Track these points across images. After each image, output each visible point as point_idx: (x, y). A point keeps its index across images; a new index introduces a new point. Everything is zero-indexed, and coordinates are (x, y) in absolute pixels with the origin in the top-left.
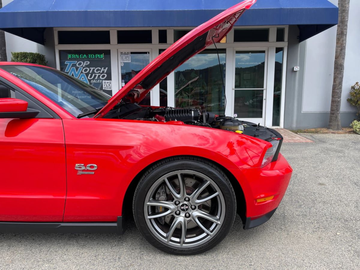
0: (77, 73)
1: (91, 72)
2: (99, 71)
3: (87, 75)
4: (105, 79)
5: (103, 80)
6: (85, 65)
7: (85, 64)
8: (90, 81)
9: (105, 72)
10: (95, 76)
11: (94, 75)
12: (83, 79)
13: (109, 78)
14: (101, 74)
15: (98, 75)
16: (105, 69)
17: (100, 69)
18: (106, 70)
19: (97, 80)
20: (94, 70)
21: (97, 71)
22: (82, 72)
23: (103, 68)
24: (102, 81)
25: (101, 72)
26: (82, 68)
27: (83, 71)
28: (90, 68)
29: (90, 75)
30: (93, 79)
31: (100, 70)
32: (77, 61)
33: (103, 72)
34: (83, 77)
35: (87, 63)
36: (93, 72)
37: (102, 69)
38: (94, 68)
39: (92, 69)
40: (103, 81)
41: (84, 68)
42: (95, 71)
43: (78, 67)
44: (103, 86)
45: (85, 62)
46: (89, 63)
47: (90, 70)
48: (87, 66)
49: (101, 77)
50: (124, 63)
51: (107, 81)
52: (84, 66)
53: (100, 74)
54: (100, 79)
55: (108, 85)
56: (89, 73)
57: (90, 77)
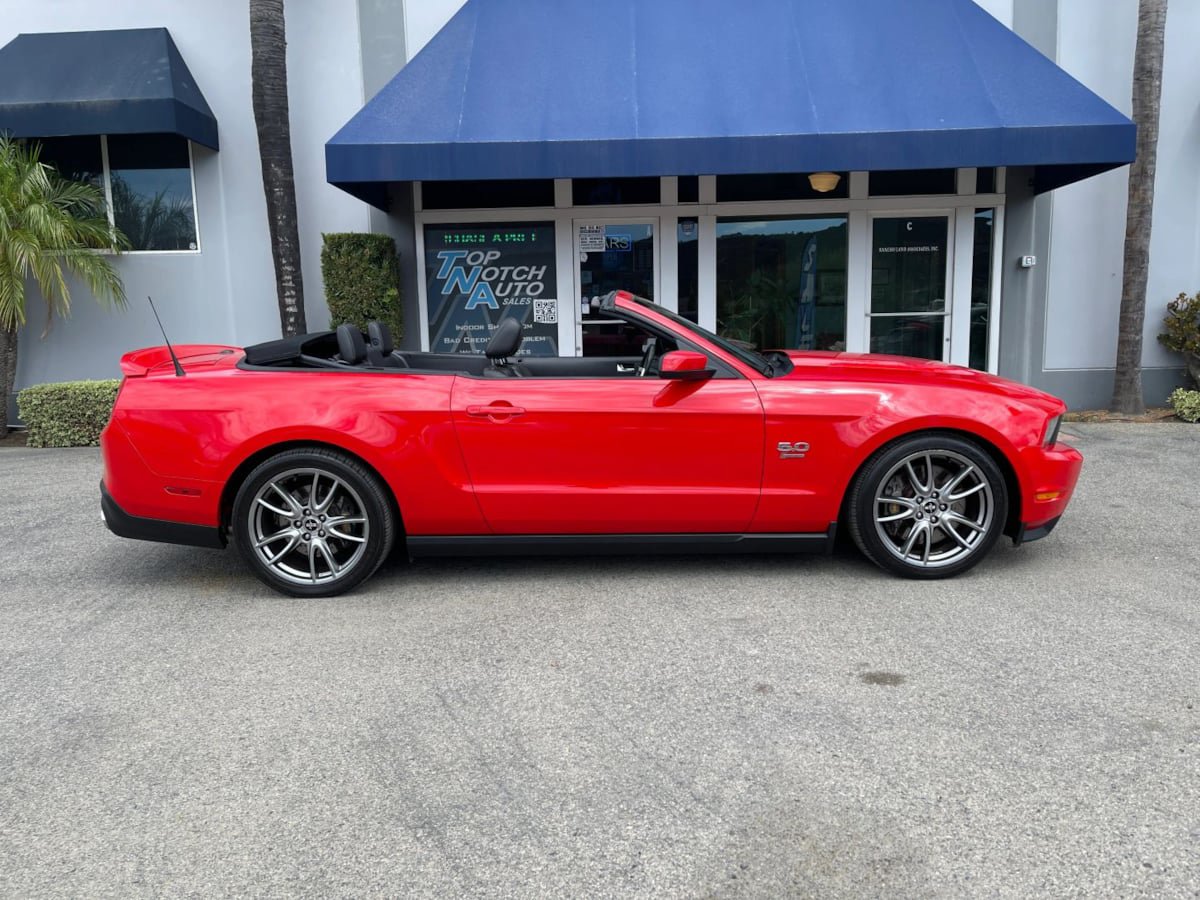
0: (467, 281)
1: (503, 278)
2: (525, 276)
3: (494, 285)
4: (540, 297)
5: (533, 298)
6: (489, 261)
7: (488, 258)
8: (500, 300)
9: (540, 278)
10: (514, 288)
11: (511, 285)
12: (483, 295)
13: (550, 292)
14: (530, 282)
15: (520, 285)
16: (538, 269)
17: (527, 269)
18: (541, 274)
19: (519, 297)
20: (510, 272)
21: (519, 274)
22: (480, 279)
23: (534, 268)
24: (532, 302)
25: (530, 278)
26: (482, 268)
27: (484, 277)
28: (502, 268)
29: (501, 285)
30: (509, 296)
31: (528, 273)
32: (467, 252)
33: (535, 276)
34: (483, 291)
35: (493, 255)
36: (509, 278)
37: (533, 271)
38: (512, 268)
39: (506, 269)
40: (535, 301)
41: (485, 267)
42: (514, 276)
43: (471, 267)
44: (535, 314)
45: (489, 253)
46: (498, 254)
47: (502, 272)
48: (493, 263)
49: (528, 292)
50: (588, 253)
51: (543, 301)
52: (485, 263)
53: (526, 283)
54: (527, 296)
55: (546, 311)
56: (498, 280)
57: (502, 291)
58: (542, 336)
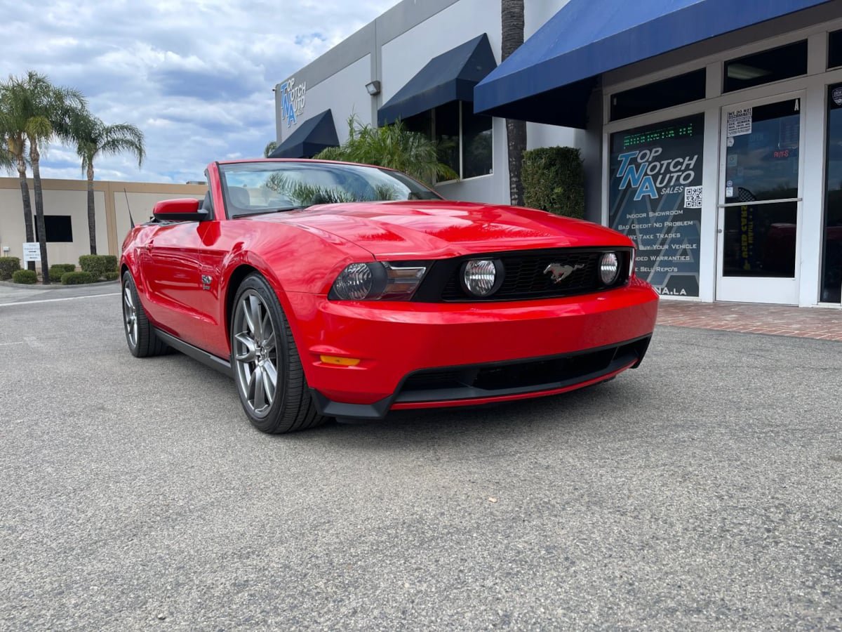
0: (636, 177)
1: (662, 171)
2: (679, 167)
3: (655, 177)
4: (691, 184)
5: (685, 185)
6: (653, 157)
7: (653, 154)
8: (659, 190)
9: (691, 167)
10: (671, 178)
11: (668, 176)
12: (647, 188)
13: (698, 181)
14: (683, 171)
15: (675, 175)
16: (691, 159)
17: (681, 160)
18: (693, 162)
19: (674, 186)
20: (669, 165)
21: (675, 166)
22: (646, 174)
23: (687, 158)
24: (684, 189)
25: (683, 168)
26: (647, 163)
27: (649, 172)
28: (662, 162)
29: (660, 177)
30: (666, 187)
31: (681, 164)
32: (638, 152)
33: (688, 165)
34: (647, 184)
35: (656, 152)
36: (668, 171)
37: (686, 162)
38: (670, 161)
39: (665, 163)
40: (686, 188)
41: (650, 163)
42: (672, 169)
43: (641, 164)
44: (686, 200)
45: (654, 150)
46: (660, 150)
47: (662, 165)
48: (656, 159)
49: (682, 181)
50: (734, 137)
51: (693, 188)
52: (650, 160)
53: (680, 173)
54: (681, 185)
55: (695, 197)
56: (659, 173)
57: (661, 183)
58: (690, 220)
